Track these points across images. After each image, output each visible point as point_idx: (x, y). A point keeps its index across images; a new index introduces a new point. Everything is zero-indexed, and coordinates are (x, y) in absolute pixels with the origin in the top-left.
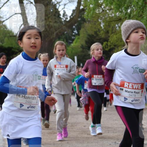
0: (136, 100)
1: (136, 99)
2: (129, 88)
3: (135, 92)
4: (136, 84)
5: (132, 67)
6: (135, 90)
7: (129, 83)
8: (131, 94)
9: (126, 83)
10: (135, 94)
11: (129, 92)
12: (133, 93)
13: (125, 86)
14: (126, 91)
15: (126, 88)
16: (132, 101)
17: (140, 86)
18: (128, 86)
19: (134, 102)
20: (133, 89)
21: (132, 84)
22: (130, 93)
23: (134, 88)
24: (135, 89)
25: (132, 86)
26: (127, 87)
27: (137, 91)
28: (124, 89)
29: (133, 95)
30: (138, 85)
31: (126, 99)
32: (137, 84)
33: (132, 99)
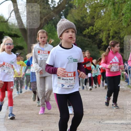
0: (71, 86)
1: (71, 85)
3: (69, 79)
4: (70, 73)
5: (68, 58)
8: (67, 81)
10: (70, 81)
11: (65, 80)
12: (69, 80)
14: (63, 79)
16: (68, 87)
17: (73, 74)
19: (70, 87)
20: (68, 77)
21: (67, 73)
22: (66, 81)
23: (69, 76)
24: (70, 77)
29: (68, 82)
31: (63, 85)
33: (68, 85)
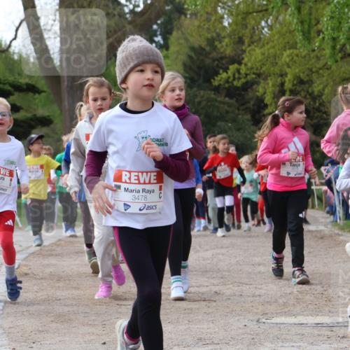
0: (150, 208)
1: (147, 204)
2: (131, 183)
3: (144, 190)
4: (145, 174)
5: (135, 137)
6: (145, 185)
7: (130, 172)
8: (137, 195)
9: (124, 173)
10: (144, 194)
11: (132, 191)
12: (141, 192)
13: (123, 180)
14: (126, 190)
15: (126, 182)
16: (140, 210)
17: (153, 178)
18: (130, 178)
19: (144, 211)
20: (139, 183)
21: (136, 174)
22: (134, 193)
23: (142, 181)
24: (145, 183)
25: (136, 178)
26: (128, 181)
27: (148, 187)
28: (123, 186)
29: (140, 197)
30: (149, 174)
31: (128, 205)
32: (147, 172)
33: (141, 206)
